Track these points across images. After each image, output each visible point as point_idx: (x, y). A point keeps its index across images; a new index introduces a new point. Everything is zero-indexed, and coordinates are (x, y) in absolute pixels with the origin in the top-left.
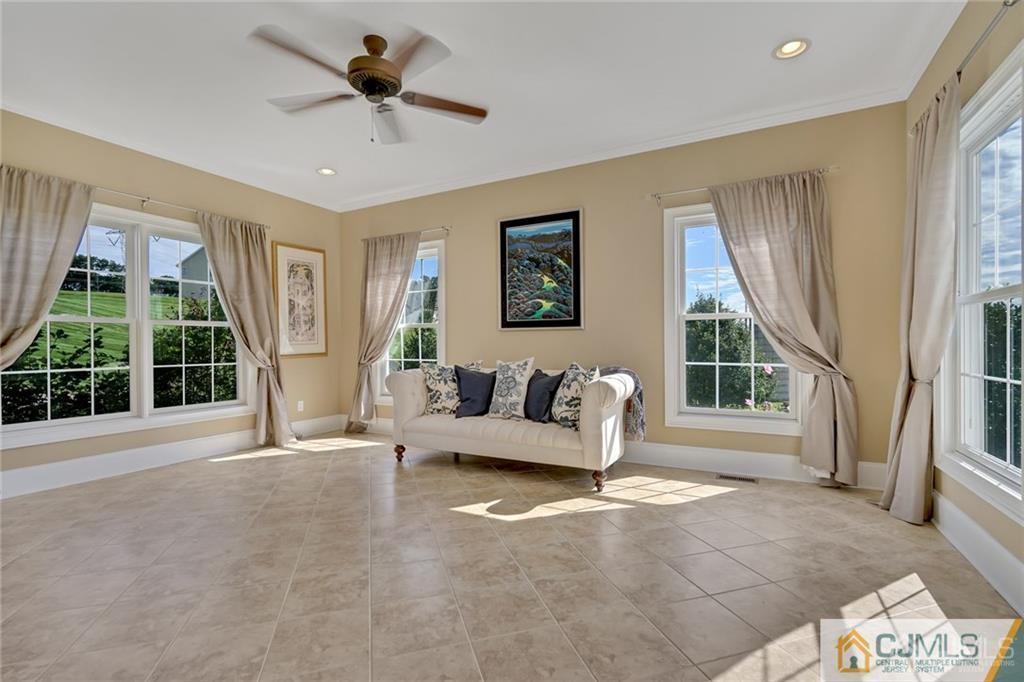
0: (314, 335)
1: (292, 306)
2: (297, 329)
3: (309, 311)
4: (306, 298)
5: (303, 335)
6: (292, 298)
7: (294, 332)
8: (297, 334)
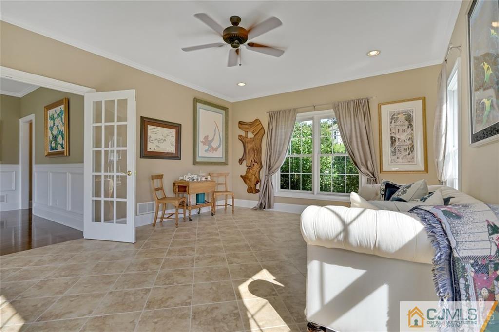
0: (413, 158)
1: (393, 140)
2: (398, 154)
3: (408, 142)
4: (406, 134)
5: (403, 158)
6: (393, 135)
7: (395, 157)
8: (398, 158)
